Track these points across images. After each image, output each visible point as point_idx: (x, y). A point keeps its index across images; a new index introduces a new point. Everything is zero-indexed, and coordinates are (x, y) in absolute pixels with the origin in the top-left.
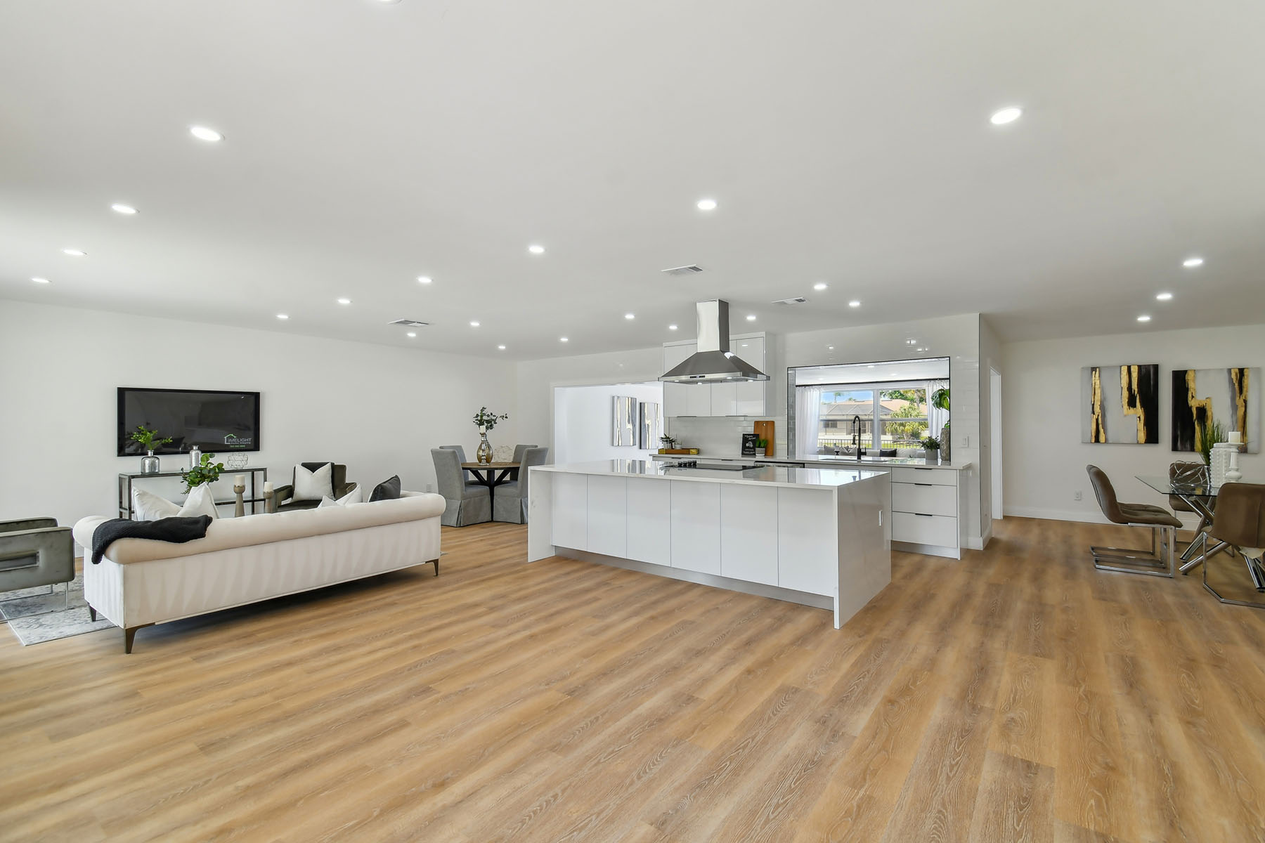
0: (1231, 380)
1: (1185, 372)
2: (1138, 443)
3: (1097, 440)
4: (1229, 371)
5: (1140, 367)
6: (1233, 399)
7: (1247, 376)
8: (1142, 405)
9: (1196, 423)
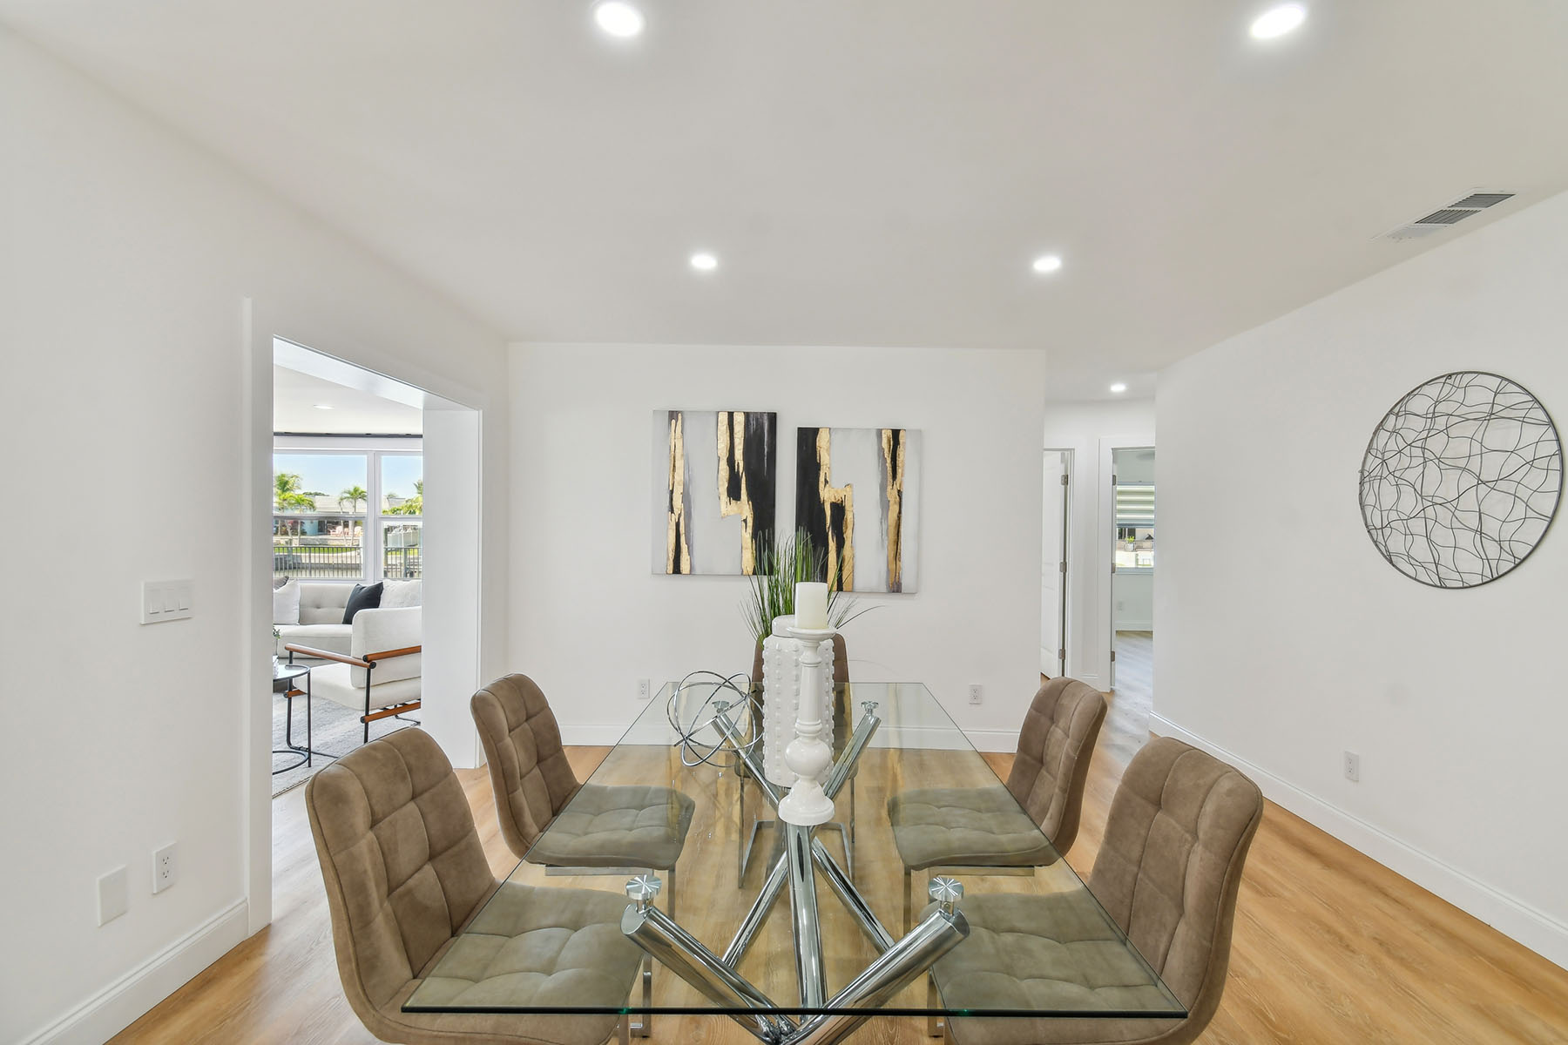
0: (881, 450)
1: (816, 431)
2: (742, 574)
3: (677, 570)
4: (879, 433)
5: (747, 415)
6: (883, 488)
7: (904, 443)
8: (751, 496)
9: (830, 533)
